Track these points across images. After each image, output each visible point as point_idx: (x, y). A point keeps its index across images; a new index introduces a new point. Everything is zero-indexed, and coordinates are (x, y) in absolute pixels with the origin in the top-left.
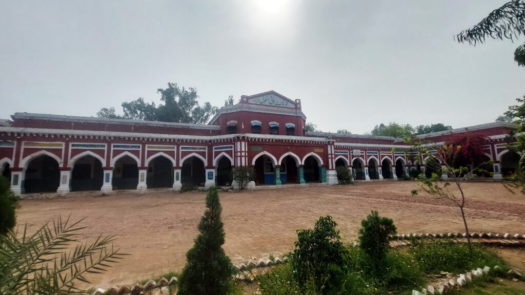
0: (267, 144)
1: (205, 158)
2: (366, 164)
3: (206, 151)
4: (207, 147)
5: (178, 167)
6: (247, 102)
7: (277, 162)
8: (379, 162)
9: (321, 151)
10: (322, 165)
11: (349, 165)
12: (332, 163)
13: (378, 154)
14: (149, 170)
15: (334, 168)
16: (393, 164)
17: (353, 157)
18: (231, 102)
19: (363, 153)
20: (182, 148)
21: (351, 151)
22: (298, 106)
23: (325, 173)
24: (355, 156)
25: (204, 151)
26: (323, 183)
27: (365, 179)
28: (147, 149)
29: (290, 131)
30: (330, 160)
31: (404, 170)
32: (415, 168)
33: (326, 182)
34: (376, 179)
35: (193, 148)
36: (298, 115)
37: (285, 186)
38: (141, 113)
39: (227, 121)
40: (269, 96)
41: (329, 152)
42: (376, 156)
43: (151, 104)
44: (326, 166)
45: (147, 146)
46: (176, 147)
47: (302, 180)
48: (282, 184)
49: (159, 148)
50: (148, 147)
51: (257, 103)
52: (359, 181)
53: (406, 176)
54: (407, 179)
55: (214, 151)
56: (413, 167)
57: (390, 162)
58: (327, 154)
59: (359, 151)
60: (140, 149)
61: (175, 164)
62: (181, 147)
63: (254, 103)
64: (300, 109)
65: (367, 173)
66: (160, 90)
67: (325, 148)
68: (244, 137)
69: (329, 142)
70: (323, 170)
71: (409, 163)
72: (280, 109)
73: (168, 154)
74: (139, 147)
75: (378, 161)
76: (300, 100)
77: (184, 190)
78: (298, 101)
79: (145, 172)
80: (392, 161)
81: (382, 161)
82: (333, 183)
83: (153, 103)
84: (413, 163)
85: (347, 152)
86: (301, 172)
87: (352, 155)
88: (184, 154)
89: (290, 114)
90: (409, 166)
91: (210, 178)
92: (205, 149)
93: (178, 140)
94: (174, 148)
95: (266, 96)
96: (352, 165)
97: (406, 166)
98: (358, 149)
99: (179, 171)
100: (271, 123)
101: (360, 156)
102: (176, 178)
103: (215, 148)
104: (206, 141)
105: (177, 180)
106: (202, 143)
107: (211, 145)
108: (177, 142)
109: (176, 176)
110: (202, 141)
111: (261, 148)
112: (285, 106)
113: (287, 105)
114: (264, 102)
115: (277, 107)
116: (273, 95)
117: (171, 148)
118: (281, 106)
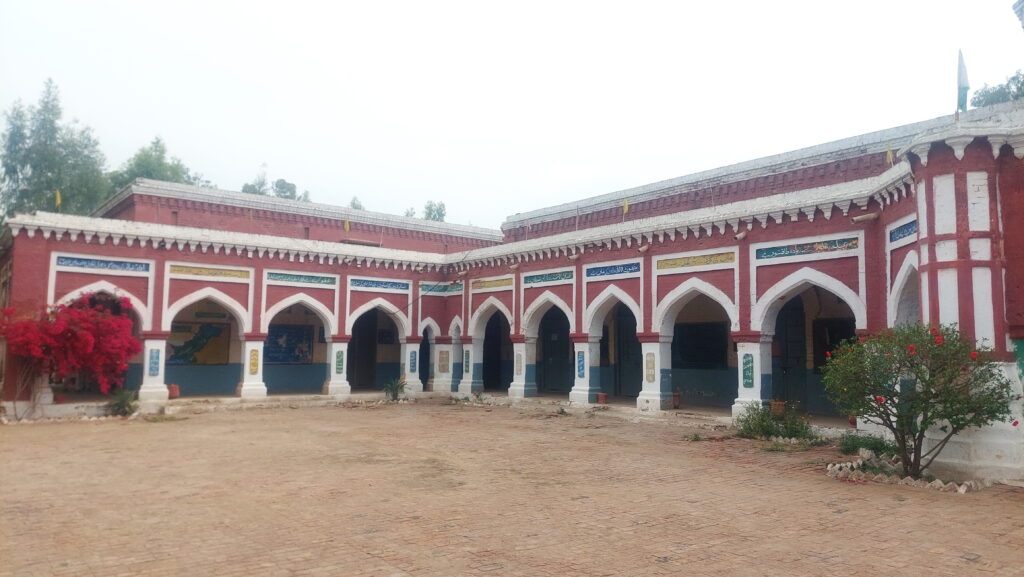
1: (856, 290)
3: (860, 252)
4: (861, 235)
5: (748, 334)
20: (760, 254)
25: (851, 253)
28: (655, 273)
35: (802, 248)
45: (654, 260)
46: (735, 250)
49: (687, 262)
50: (658, 265)
60: (641, 274)
61: (736, 322)
62: (753, 248)
73: (713, 282)
74: (637, 266)
79: (654, 349)
88: (769, 276)
92: (851, 243)
93: (742, 223)
102: (745, 377)
103: (891, 234)
104: (854, 207)
105: (749, 385)
106: (838, 218)
107: (877, 220)
108: (738, 232)
109: (744, 371)
110: (835, 209)
117: (723, 258)
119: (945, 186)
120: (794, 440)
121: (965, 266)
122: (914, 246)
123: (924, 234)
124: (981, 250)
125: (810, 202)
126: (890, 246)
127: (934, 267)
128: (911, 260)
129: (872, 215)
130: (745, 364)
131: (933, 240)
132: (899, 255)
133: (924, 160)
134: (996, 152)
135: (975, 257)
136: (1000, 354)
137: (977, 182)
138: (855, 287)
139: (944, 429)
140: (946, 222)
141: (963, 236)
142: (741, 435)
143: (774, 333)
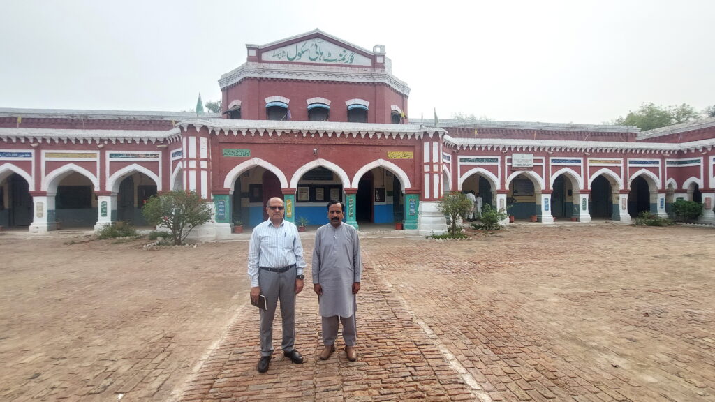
0: (262, 141)
3: (160, 160)
4: (160, 153)
6: (257, 59)
8: (582, 182)
9: (409, 155)
10: (407, 190)
12: (431, 183)
13: (581, 164)
15: (436, 196)
16: (622, 187)
17: (512, 170)
19: (541, 161)
20: (111, 156)
21: (507, 158)
22: (379, 60)
24: (518, 169)
25: (156, 160)
26: (407, 231)
28: (44, 159)
30: (427, 177)
31: (652, 201)
32: (686, 197)
34: (572, 220)
35: (133, 155)
36: (378, 80)
39: (229, 103)
40: (310, 43)
41: (426, 159)
42: (576, 168)
44: (418, 192)
45: (43, 152)
46: (98, 153)
49: (67, 155)
50: (47, 155)
51: (281, 60)
53: (656, 216)
54: (656, 223)
57: (616, 183)
58: (421, 164)
60: (33, 159)
61: (97, 187)
62: (108, 153)
63: (276, 59)
64: (382, 66)
65: (547, 206)
67: (417, 148)
69: (426, 134)
72: (335, 69)
73: (83, 167)
74: (29, 154)
75: (580, 180)
76: (382, 47)
78: (378, 50)
79: (44, 200)
80: (620, 181)
81: (590, 181)
85: (496, 160)
86: (351, 204)
87: (510, 167)
88: (115, 167)
89: (357, 80)
90: (669, 193)
93: (102, 140)
94: (94, 155)
95: (302, 43)
97: (660, 192)
99: (108, 199)
100: (311, 101)
101: (530, 169)
102: (102, 211)
103: (173, 154)
104: (157, 141)
105: (105, 215)
106: (151, 144)
107: (167, 148)
108: (100, 144)
109: (102, 209)
110: (149, 141)
111: (248, 151)
112: (347, 62)
113: (352, 59)
114: (298, 57)
115: (327, 65)
116: (320, 40)
117: (90, 155)
118: (338, 63)
119: (192, 140)
120: (127, 237)
121: (199, 170)
122: (181, 160)
123: (185, 157)
124: (204, 165)
125: (137, 136)
126: (172, 159)
127: (188, 169)
128: (180, 165)
129: (165, 146)
130: (102, 206)
131: (188, 159)
132: (175, 162)
133: (186, 130)
134: (210, 132)
135: (202, 167)
136: (209, 200)
137: (204, 141)
138: (157, 174)
139: (189, 226)
140: (193, 154)
141: (198, 159)
142: (100, 238)
143: (118, 192)
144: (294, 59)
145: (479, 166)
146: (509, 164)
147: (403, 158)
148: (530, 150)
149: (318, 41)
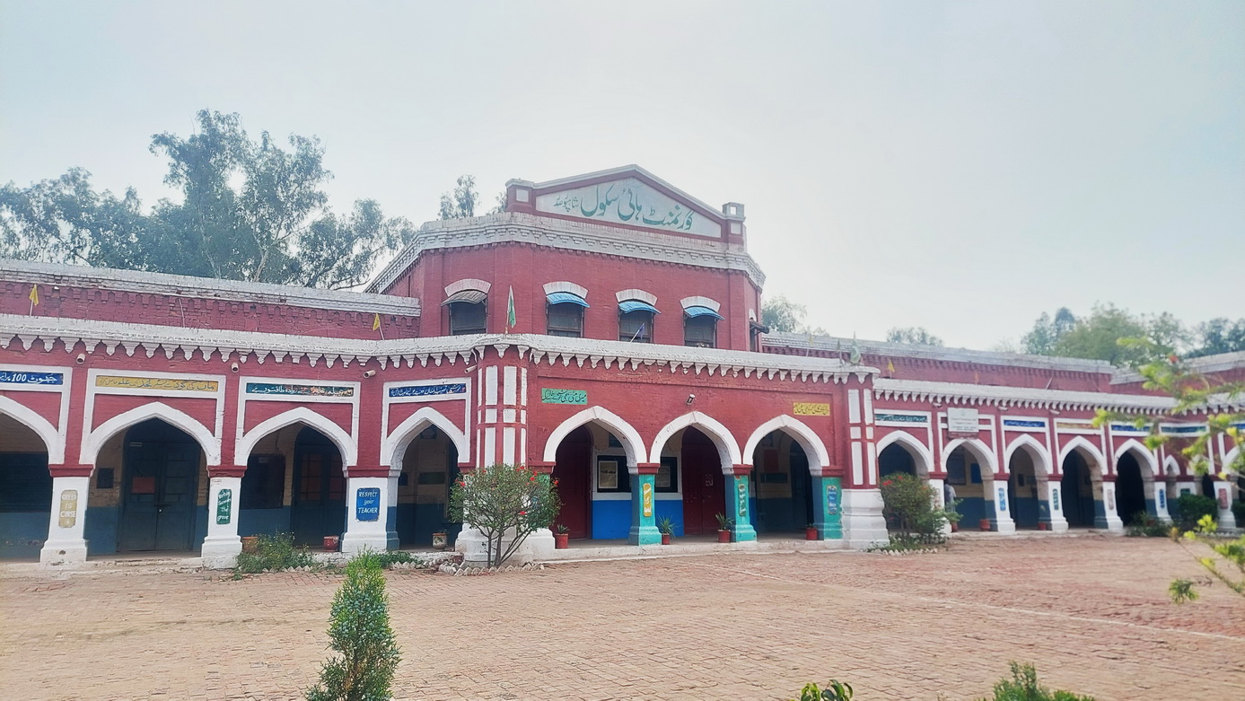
0: (607, 377)
1: (349, 432)
2: (1001, 468)
3: (355, 400)
4: (357, 386)
5: (227, 469)
6: (530, 208)
7: (643, 453)
8: (1050, 461)
9: (823, 410)
10: (825, 470)
11: (931, 468)
12: (865, 458)
13: (1046, 430)
14: (102, 478)
15: (872, 480)
16: (1105, 472)
17: (948, 436)
18: (467, 203)
19: (987, 422)
20: (250, 387)
21: (940, 415)
22: (734, 229)
23: (837, 498)
24: (957, 435)
25: (347, 400)
26: (827, 541)
27: (993, 528)
28: (92, 390)
29: (701, 329)
30: (856, 449)
31: (1148, 496)
32: (1194, 488)
33: (838, 535)
34: (1039, 528)
35: (298, 389)
36: (734, 266)
37: (676, 548)
38: (74, 235)
39: (445, 282)
40: (619, 186)
41: (854, 417)
42: (1040, 437)
43: (120, 197)
44: (842, 473)
45: (93, 374)
46: (221, 380)
47: (744, 526)
48: (665, 541)
49: (147, 383)
50: (101, 381)
51: (572, 213)
52: (973, 534)
53: (1156, 521)
54: (1159, 531)
55: (387, 400)
56: (1184, 485)
57: (1095, 463)
58: (846, 427)
59: (973, 414)
60: (65, 389)
61: (213, 457)
62: (244, 381)
63: (561, 211)
64: (739, 240)
65: (1002, 503)
66: (161, 140)
67: (837, 399)
68: (513, 349)
69: (852, 376)
70: (828, 487)
71: (1170, 468)
72: (663, 240)
73: (184, 410)
74: (58, 378)
75: (1046, 455)
76: (740, 207)
77: (247, 566)
78: (733, 211)
79: (81, 486)
80: (1102, 459)
81: (1061, 459)
82: (867, 543)
83: (131, 194)
84: (1183, 468)
85: (924, 419)
86: (741, 493)
87: (945, 430)
88: (258, 413)
89: (699, 262)
90: (1169, 480)
91: (367, 516)
92: (347, 391)
93: (235, 354)
94: (212, 386)
95: (607, 186)
96: (944, 469)
97: (1159, 478)
98: (968, 405)
99: (234, 485)
100: (622, 295)
101: (975, 436)
102: (220, 513)
103: (391, 390)
104: (354, 362)
107: (375, 377)
108: (228, 362)
109: (219, 507)
110: (338, 360)
111: (584, 393)
112: (682, 227)
113: (689, 223)
114: (599, 211)
115: (650, 230)
116: (638, 183)
117: (202, 385)
118: (667, 228)
119: (492, 372)
122: (428, 404)
125: (305, 349)
126: (389, 400)
128: (425, 414)
130: (221, 500)
132: (405, 409)
134: (522, 355)
137: (510, 373)
138: (347, 430)
144: (592, 213)
145: (901, 428)
146: (944, 426)
147: (816, 414)
148: (972, 402)
149: (633, 184)
